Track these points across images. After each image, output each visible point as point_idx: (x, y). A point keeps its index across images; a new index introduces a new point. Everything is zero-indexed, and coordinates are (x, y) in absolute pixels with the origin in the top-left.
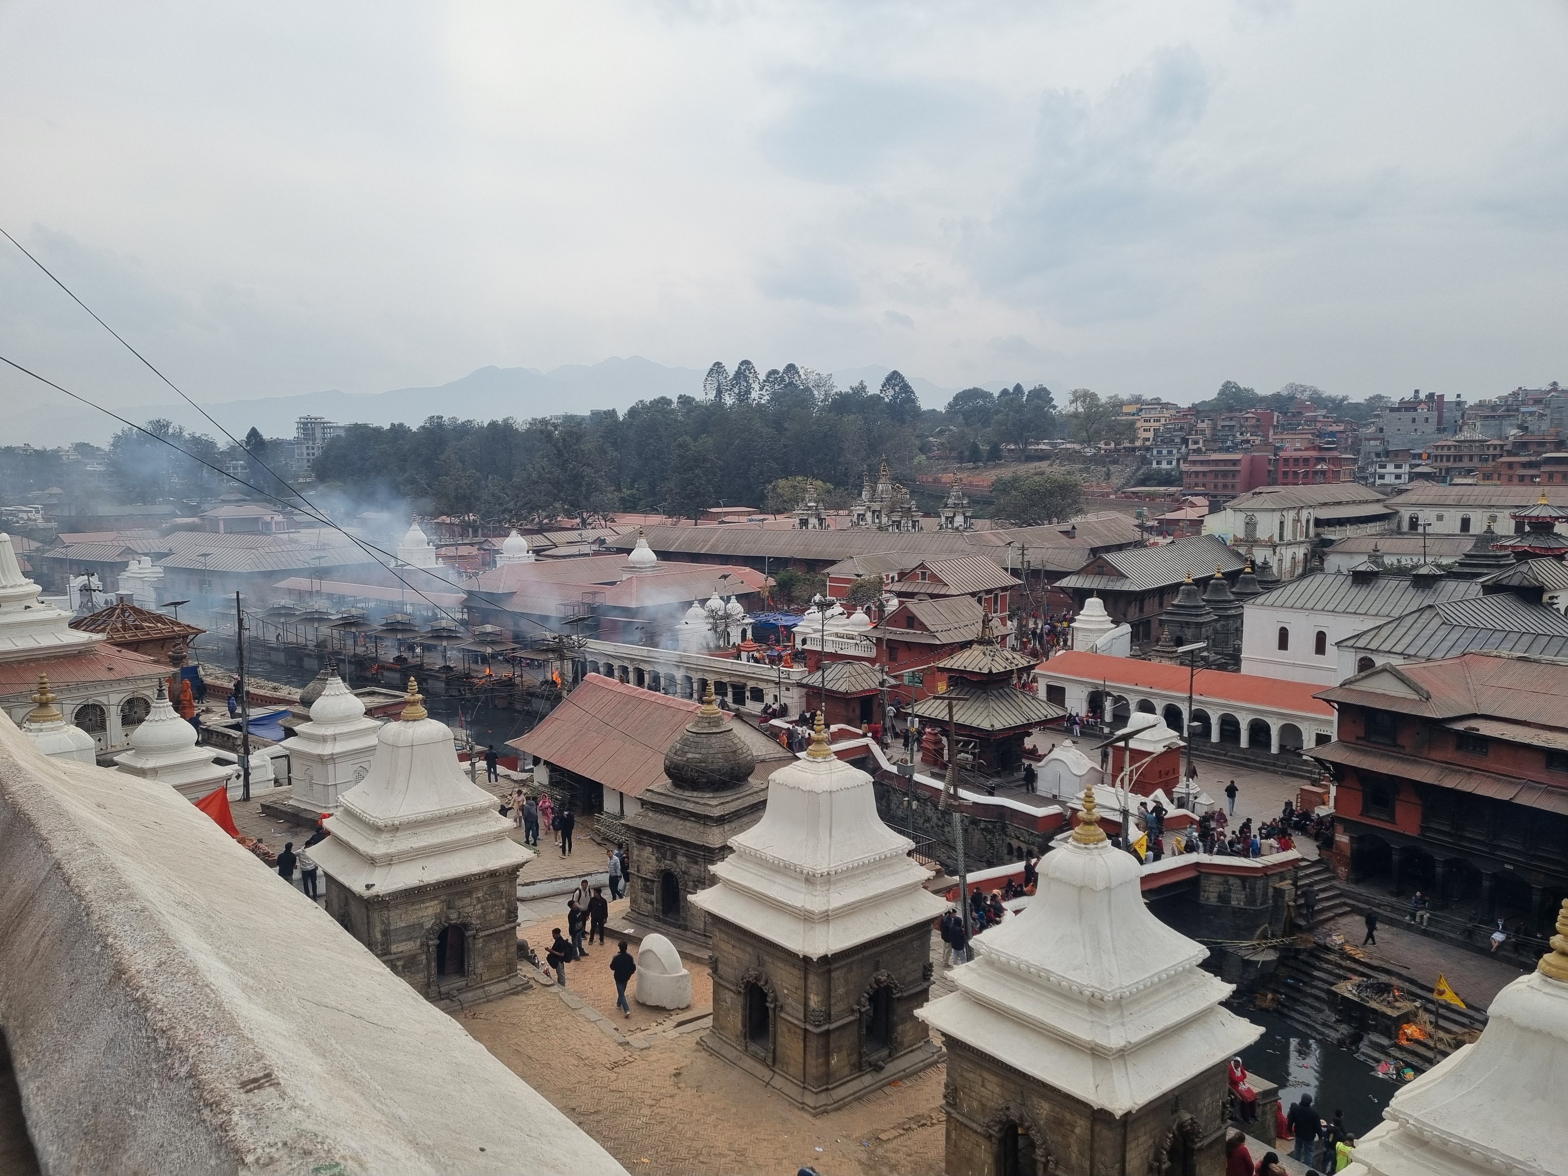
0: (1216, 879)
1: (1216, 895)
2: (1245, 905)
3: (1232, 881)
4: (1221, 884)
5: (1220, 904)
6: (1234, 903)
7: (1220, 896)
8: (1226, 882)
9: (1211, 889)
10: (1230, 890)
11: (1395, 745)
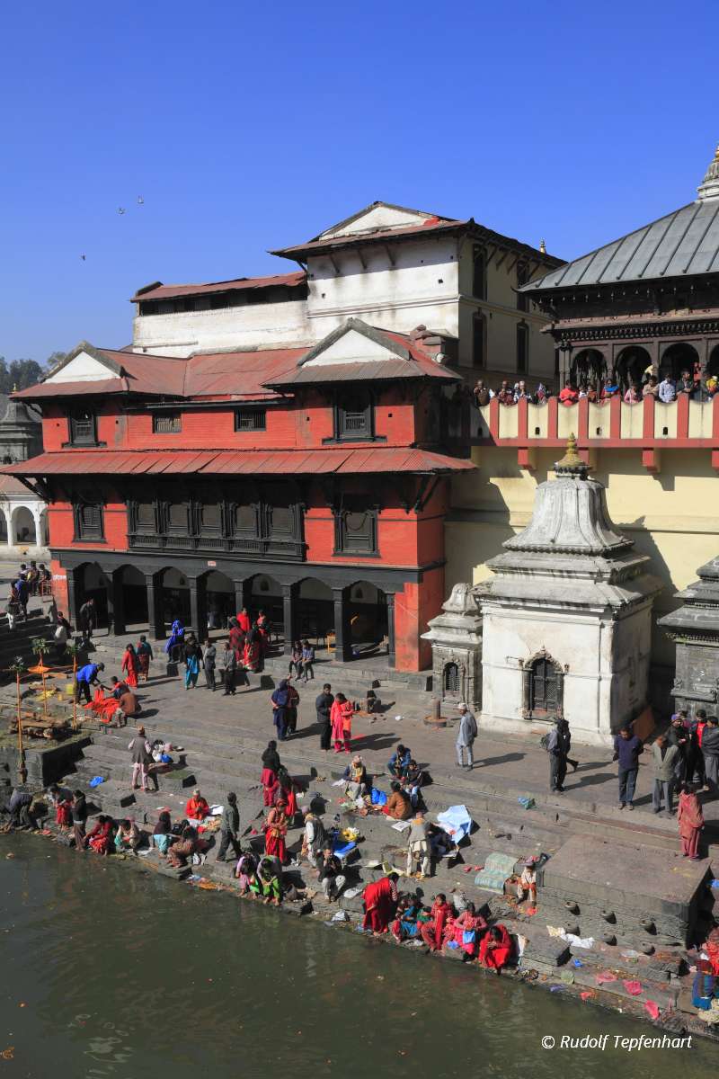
11: (98, 444)
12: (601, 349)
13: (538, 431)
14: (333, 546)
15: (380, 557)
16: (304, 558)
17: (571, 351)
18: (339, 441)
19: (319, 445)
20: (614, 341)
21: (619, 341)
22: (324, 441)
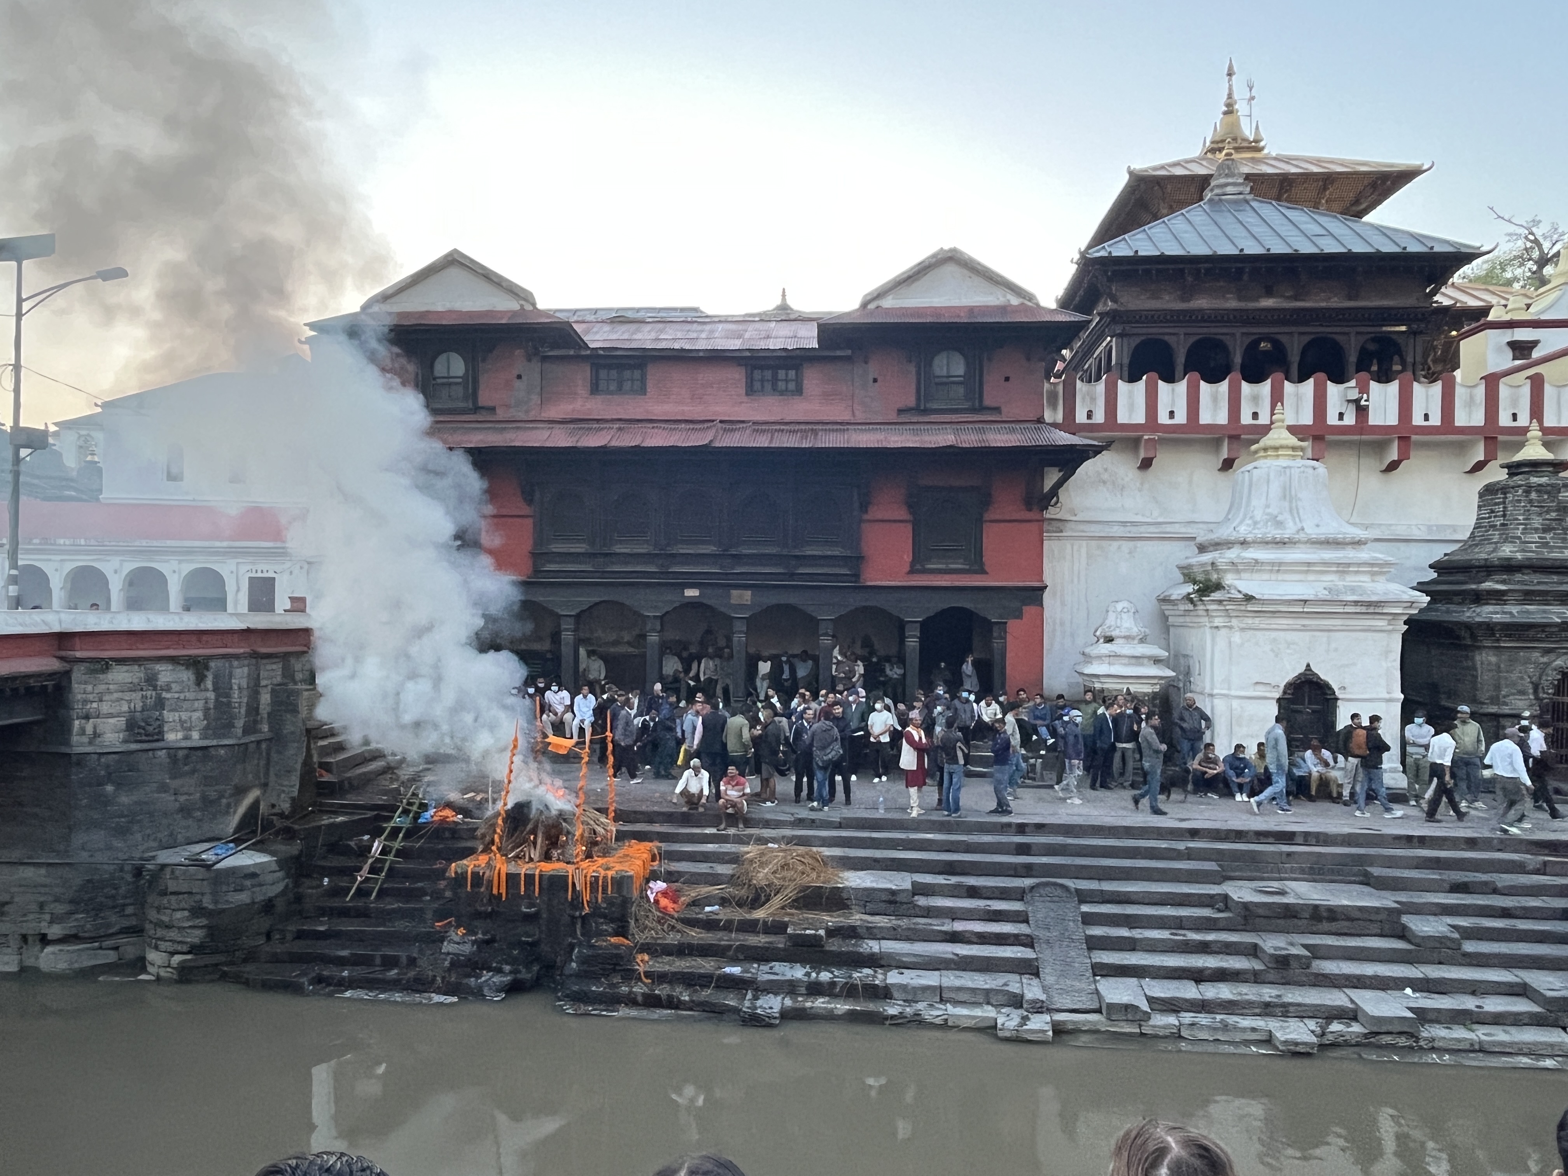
0: (120, 675)
1: (121, 722)
2: (204, 737)
3: (166, 674)
4: (133, 688)
5: (134, 746)
6: (173, 737)
7: (132, 726)
8: (151, 680)
9: (105, 708)
10: (160, 703)
11: (477, 409)
12: (1172, 340)
13: (1172, 414)
14: (908, 558)
15: (987, 573)
16: (856, 576)
18: (926, 412)
19: (893, 417)
20: (1186, 330)
21: (1190, 330)
22: (900, 411)
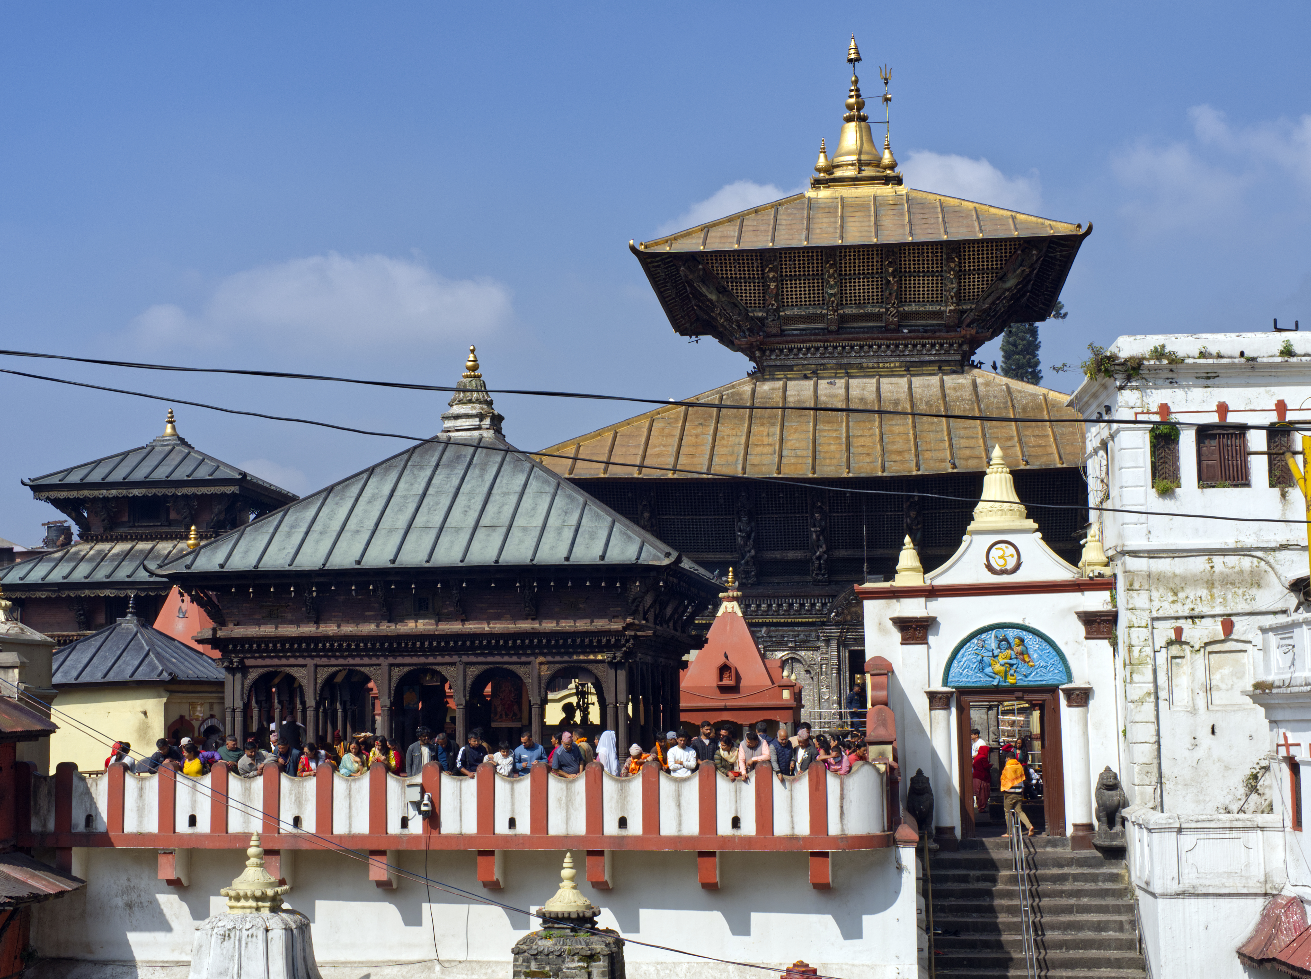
12: (297, 673)
13: (193, 821)
17: (244, 677)
20: (317, 661)
